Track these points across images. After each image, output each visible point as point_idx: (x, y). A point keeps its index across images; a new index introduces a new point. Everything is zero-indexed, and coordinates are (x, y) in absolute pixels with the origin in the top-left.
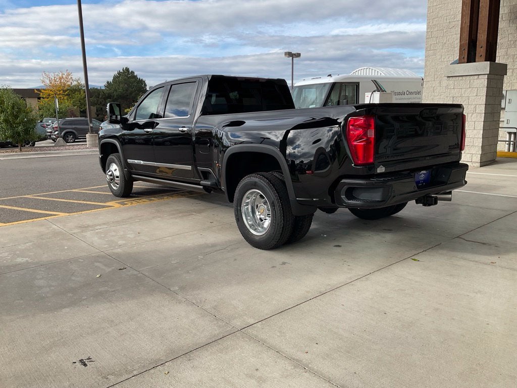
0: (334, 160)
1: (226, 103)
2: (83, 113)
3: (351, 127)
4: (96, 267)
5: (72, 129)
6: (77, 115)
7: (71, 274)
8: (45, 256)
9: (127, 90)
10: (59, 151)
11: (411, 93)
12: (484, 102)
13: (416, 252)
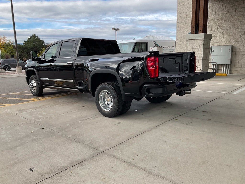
0: (142, 76)
1: (86, 51)
2: (12, 56)
3: (148, 61)
4: (30, 128)
5: (8, 64)
6: (9, 58)
7: (18, 131)
8: (3, 124)
9: (35, 45)
10: (2, 75)
11: (170, 47)
12: (202, 51)
13: (176, 116)
